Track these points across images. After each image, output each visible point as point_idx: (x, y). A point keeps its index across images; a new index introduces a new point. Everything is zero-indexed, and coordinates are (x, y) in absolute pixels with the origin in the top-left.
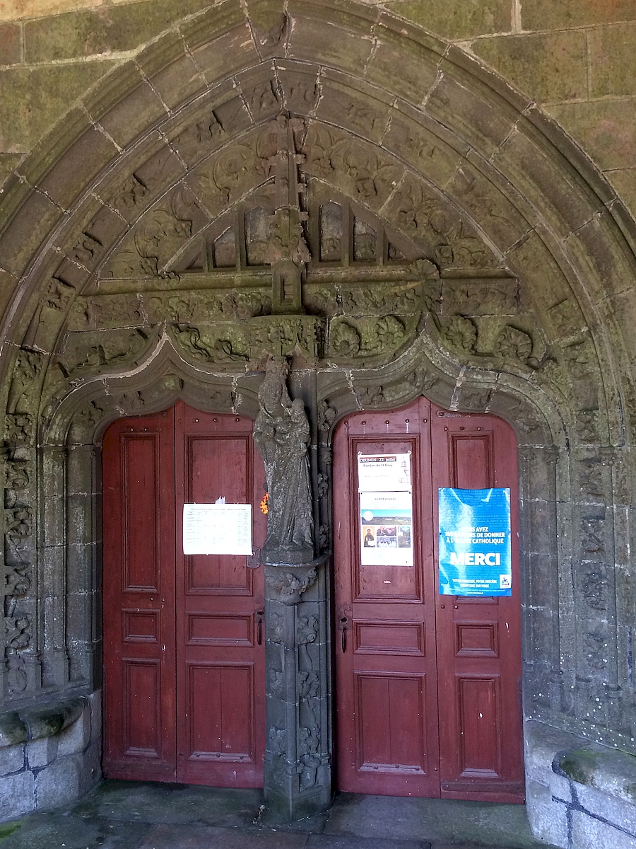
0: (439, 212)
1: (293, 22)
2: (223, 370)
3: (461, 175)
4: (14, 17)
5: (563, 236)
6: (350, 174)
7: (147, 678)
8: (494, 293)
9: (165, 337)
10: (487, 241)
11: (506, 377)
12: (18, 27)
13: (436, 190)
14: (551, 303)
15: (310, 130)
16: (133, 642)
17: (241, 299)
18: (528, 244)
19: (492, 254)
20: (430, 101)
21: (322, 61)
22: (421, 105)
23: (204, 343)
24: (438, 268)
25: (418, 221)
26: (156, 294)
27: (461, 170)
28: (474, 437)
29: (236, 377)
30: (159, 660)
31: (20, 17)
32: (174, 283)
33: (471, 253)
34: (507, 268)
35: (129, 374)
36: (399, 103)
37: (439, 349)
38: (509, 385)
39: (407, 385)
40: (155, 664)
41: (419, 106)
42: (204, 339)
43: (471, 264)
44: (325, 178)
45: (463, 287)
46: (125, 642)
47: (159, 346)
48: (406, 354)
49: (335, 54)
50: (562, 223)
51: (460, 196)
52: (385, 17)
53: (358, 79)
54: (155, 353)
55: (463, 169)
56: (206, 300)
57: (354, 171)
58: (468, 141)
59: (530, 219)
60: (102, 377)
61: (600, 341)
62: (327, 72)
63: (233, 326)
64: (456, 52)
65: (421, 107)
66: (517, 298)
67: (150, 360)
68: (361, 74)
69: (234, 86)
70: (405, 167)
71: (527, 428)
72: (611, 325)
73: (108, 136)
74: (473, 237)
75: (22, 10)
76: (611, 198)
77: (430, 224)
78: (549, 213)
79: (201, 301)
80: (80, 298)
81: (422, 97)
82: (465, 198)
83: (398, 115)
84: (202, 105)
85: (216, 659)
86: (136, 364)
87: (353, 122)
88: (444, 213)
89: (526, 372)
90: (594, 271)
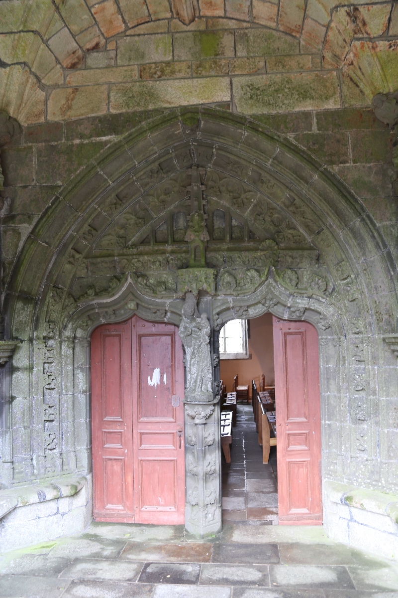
0: (277, 215)
1: (202, 122)
2: (162, 298)
3: (288, 198)
4: (60, 119)
5: (341, 229)
6: (229, 195)
7: (117, 467)
8: (306, 257)
9: (129, 280)
10: (301, 231)
11: (313, 301)
12: (62, 124)
13: (275, 204)
14: (335, 262)
15: (209, 174)
16: (108, 448)
17: (172, 259)
18: (323, 233)
19: (305, 237)
20: (272, 162)
21: (216, 141)
22: (268, 163)
23: (150, 283)
24: (277, 244)
25: (266, 220)
26: (125, 257)
27: (288, 195)
28: (296, 333)
29: (168, 301)
30: (123, 457)
31: (63, 119)
32: (135, 251)
33: (293, 236)
34: (312, 245)
35: (109, 300)
36: (256, 162)
37: (278, 286)
38: (315, 306)
39: (260, 305)
40: (121, 460)
41: (266, 164)
42: (151, 281)
43: (294, 242)
44: (216, 197)
45: (290, 254)
46: (105, 448)
47: (126, 285)
48: (261, 289)
49: (223, 138)
50: (341, 223)
51: (288, 208)
52: (250, 122)
53: (235, 150)
54: (124, 289)
55: (289, 195)
56: (152, 260)
57: (231, 194)
58: (292, 181)
59: (324, 220)
60: (94, 302)
61: (361, 282)
62: (219, 146)
63: (166, 274)
64: (286, 139)
65: (268, 165)
66: (318, 260)
67: (121, 293)
68: (237, 148)
69: (171, 152)
70: (258, 193)
71: (324, 328)
72: (367, 274)
73: (105, 176)
74: (295, 228)
75: (64, 116)
76: (364, 211)
77: (272, 221)
78: (334, 218)
79: (150, 260)
80: (84, 260)
81: (269, 160)
82: (290, 209)
83: (255, 168)
84: (154, 162)
85: (155, 456)
86: (114, 295)
87: (231, 170)
88: (279, 216)
89: (324, 298)
90: (357, 247)
